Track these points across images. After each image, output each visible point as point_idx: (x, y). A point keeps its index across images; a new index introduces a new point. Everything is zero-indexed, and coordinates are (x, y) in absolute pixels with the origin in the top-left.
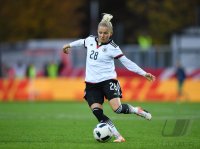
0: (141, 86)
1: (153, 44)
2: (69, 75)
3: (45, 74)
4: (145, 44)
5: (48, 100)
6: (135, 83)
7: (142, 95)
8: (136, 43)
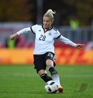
0: (71, 54)
1: (80, 25)
2: (22, 46)
3: (6, 46)
4: (74, 25)
5: (9, 64)
6: (68, 52)
7: (73, 60)
8: (68, 25)
